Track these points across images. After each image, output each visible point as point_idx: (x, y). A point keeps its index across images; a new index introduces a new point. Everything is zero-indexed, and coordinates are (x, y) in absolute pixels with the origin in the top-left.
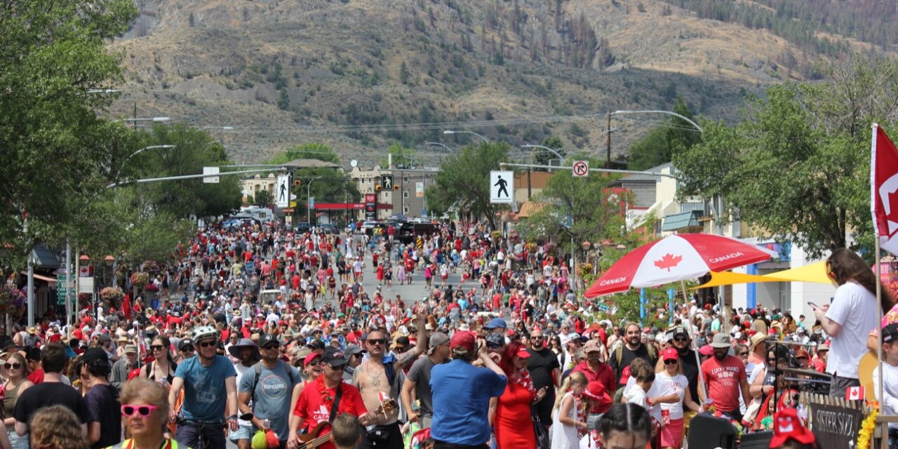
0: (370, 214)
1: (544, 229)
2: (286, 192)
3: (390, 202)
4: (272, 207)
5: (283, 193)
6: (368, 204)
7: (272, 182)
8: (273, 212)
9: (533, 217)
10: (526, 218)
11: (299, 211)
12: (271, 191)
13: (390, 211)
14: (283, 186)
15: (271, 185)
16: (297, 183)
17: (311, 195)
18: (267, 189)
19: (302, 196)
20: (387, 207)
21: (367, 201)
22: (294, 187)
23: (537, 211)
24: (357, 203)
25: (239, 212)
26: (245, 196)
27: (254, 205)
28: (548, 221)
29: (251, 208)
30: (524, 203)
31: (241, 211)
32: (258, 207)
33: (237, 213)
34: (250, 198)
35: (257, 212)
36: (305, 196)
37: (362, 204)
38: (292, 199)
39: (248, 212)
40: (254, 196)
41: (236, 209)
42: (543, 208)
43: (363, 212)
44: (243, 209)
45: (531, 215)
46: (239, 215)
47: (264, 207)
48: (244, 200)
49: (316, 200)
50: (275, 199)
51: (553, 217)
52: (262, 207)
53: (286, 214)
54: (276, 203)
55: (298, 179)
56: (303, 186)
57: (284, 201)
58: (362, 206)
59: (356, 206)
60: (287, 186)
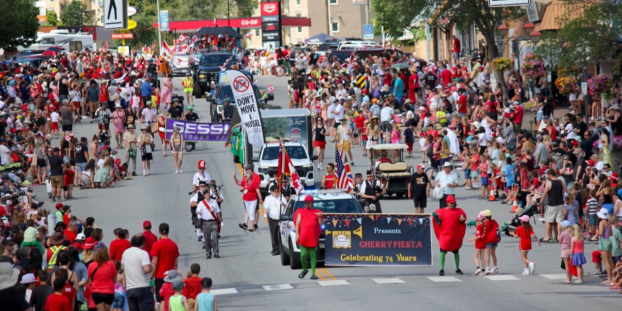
0: (270, 36)
1: (588, 50)
2: (119, 2)
3: (305, 14)
6: (266, 19)
8: (95, 38)
9: (567, 28)
10: (555, 31)
11: (142, 35)
13: (305, 29)
17: (162, 7)
19: (146, 8)
20: (300, 22)
21: (264, 14)
23: (574, 17)
24: (245, 19)
25: (34, 42)
26: (43, 12)
27: (59, 28)
28: (595, 35)
29: (54, 33)
30: (550, 3)
31: (38, 40)
32: (66, 31)
33: (30, 43)
34: (51, 15)
35: (65, 41)
36: (150, 8)
37: (254, 18)
38: (129, 14)
39: (49, 40)
40: (58, 11)
41: (27, 36)
42: (585, 11)
43: (257, 35)
44: (40, 35)
45: (563, 26)
46: (34, 47)
47: (77, 31)
48: (41, 20)
49: (171, 16)
50: (98, 15)
51: (605, 28)
52: (73, 30)
53: (119, 42)
54: (100, 23)
57: (116, 18)
58: (256, 22)
59: (245, 23)
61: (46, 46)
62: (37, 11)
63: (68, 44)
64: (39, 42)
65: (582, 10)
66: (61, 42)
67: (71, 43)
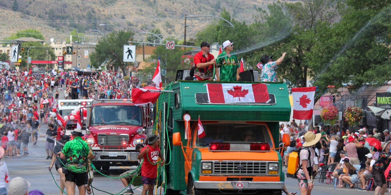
0: (60, 66)
1: (151, 76)
2: (16, 54)
3: (71, 61)
4: (9, 62)
5: (14, 54)
6: (59, 61)
7: (8, 49)
8: (9, 64)
9: (145, 69)
10: (142, 70)
11: (23, 64)
12: (8, 54)
13: (70, 65)
14: (15, 51)
15: (8, 51)
16: (22, 50)
17: (29, 56)
18: (6, 52)
19: (25, 56)
20: (69, 63)
21: (59, 60)
22: (20, 52)
23: (148, 66)
24: (53, 61)
28: (153, 72)
30: (141, 62)
32: (1, 62)
36: (26, 56)
37: (56, 61)
38: (19, 58)
42: (151, 65)
43: (56, 65)
45: (144, 68)
47: (4, 62)
49: (32, 59)
53: (16, 66)
54: (11, 60)
55: (23, 48)
56: (25, 51)
57: (15, 59)
58: (56, 62)
59: (53, 62)
60: (17, 51)
67: (2, 65)
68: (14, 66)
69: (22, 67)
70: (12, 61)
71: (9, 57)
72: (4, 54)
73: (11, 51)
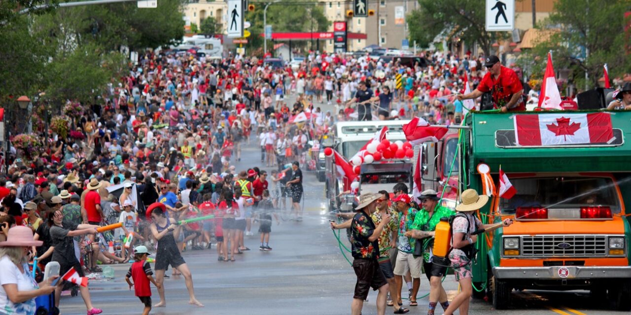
0: (340, 45)
2: (238, 19)
3: (363, 31)
4: (220, 36)
5: (234, 20)
6: (337, 33)
7: (219, 7)
8: (222, 42)
9: (538, 48)
10: (530, 49)
11: (254, 42)
12: (220, 18)
13: (363, 41)
14: (235, 12)
15: (220, 11)
16: (251, 8)
17: (267, 22)
18: (215, 15)
19: (257, 24)
20: (359, 36)
21: (336, 30)
22: (247, 12)
23: (543, 40)
24: (323, 33)
25: (181, 43)
26: (188, 24)
27: (199, 34)
29: (195, 38)
30: (528, 30)
31: (184, 42)
32: (203, 37)
33: (178, 44)
34: (193, 26)
35: (202, 44)
36: (260, 23)
37: (329, 33)
38: (245, 27)
39: (192, 43)
40: (198, 24)
41: (177, 39)
42: (551, 36)
43: (331, 43)
44: (186, 39)
45: (535, 46)
46: (181, 46)
47: (210, 37)
48: (187, 29)
49: (274, 29)
50: (225, 27)
51: (563, 48)
52: (208, 36)
53: (238, 45)
54: (226, 32)
55: (252, 3)
56: (258, 11)
57: (236, 29)
58: (329, 35)
59: (322, 35)
60: (239, 11)
61: (189, 47)
62: (184, 23)
63: (204, 45)
64: (185, 43)
65: (549, 36)
66: (199, 44)
67: (206, 45)
68: (234, 47)
69: (252, 48)
70: (230, 36)
71: (221, 25)
72: (209, 18)
73: (224, 13)
